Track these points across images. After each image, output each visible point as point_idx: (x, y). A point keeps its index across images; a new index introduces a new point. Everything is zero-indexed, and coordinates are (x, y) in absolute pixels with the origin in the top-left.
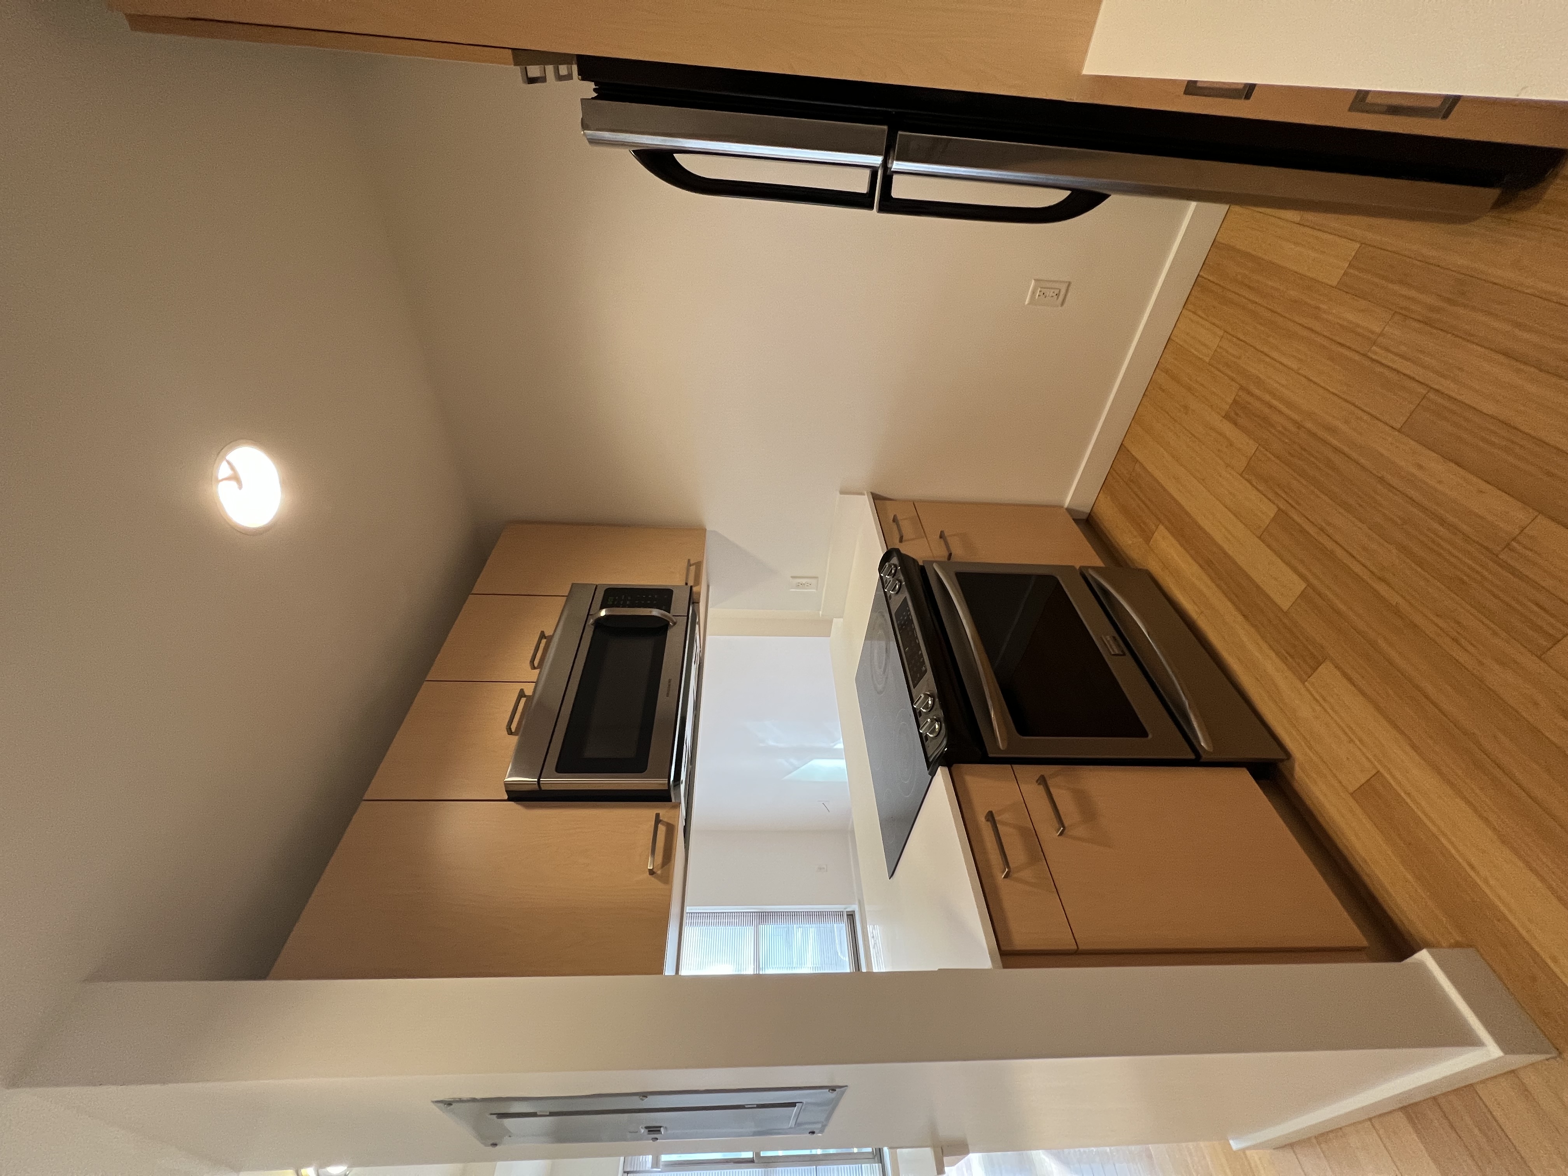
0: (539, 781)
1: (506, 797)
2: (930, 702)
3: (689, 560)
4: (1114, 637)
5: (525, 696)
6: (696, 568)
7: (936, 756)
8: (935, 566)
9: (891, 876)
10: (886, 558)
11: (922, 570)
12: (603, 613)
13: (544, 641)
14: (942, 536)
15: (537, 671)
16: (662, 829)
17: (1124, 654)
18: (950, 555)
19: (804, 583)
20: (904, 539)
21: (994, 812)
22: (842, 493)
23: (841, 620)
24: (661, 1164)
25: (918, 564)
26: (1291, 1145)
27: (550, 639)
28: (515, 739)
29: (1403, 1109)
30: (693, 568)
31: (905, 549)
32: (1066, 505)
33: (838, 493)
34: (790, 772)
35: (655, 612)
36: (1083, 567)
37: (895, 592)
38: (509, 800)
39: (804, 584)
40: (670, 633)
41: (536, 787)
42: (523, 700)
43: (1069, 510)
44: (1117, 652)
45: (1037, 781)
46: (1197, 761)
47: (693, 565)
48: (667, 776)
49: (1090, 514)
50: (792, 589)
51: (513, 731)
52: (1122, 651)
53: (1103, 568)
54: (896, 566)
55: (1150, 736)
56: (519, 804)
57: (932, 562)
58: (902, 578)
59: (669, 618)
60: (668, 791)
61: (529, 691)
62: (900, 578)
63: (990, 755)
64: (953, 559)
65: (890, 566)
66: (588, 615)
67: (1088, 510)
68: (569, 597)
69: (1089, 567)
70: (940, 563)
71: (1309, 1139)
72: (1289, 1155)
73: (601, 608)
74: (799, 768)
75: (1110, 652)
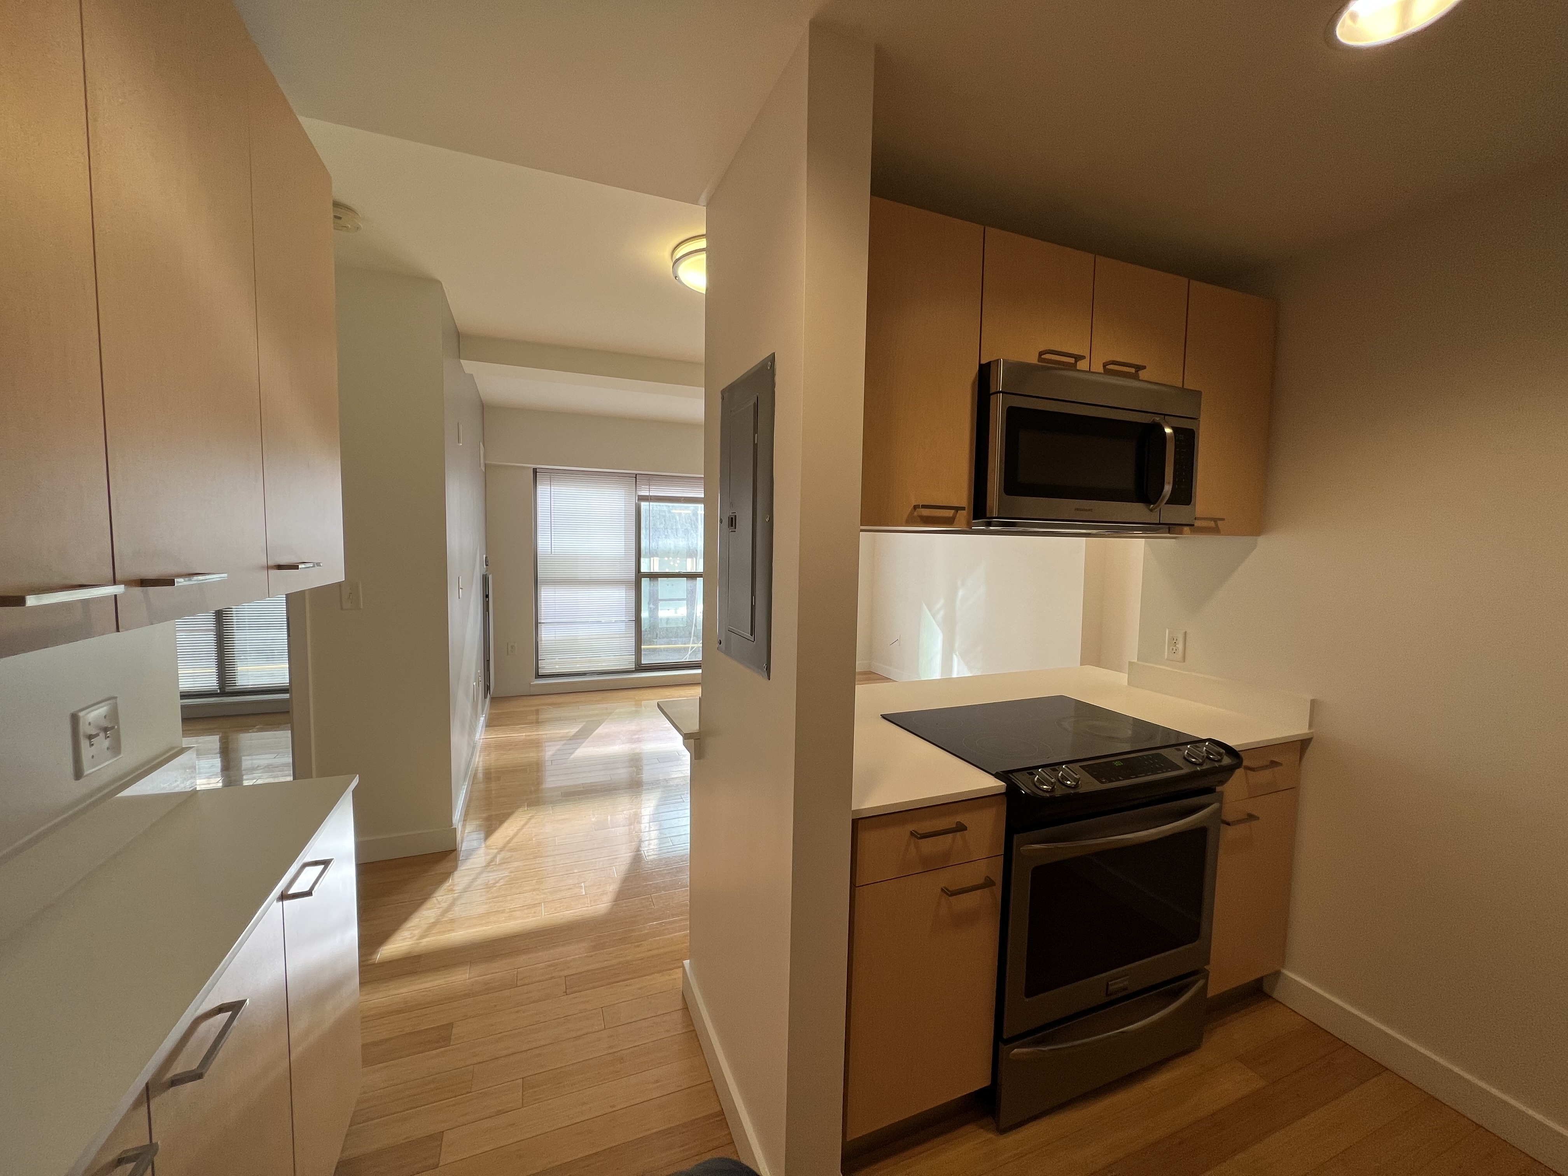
0: (1000, 392)
1: (983, 362)
2: (1069, 782)
3: (1223, 519)
4: (1126, 989)
5: (1076, 362)
6: (1213, 528)
7: (1014, 779)
8: (1215, 806)
9: (884, 717)
10: (1230, 751)
11: (1210, 790)
12: (1168, 430)
13: (1133, 370)
14: (1251, 817)
15: (1101, 370)
16: (950, 513)
17: (1107, 995)
18: (1229, 824)
19: (1177, 646)
20: (1249, 771)
21: (965, 832)
22: (1313, 702)
23: (1126, 684)
24: (640, 502)
25: (1218, 786)
26: (687, 1008)
27: (1135, 377)
28: (1033, 360)
29: (722, 1113)
30: (1212, 524)
31: (1239, 772)
32: (1286, 972)
33: (1312, 698)
34: (930, 610)
35: (1168, 488)
36: (1208, 975)
37: (1186, 757)
38: (981, 366)
39: (1175, 646)
40: (1141, 505)
41: (992, 390)
42: (1072, 360)
43: (1277, 974)
44: (1111, 988)
45: (988, 877)
46: (999, 1039)
47: (1217, 525)
48: (1000, 516)
49: (1270, 997)
50: (1169, 632)
51: (1042, 357)
52: (1111, 994)
53: (1206, 995)
54: (1219, 761)
55: (1027, 1000)
56: (976, 377)
57: (1221, 802)
58: (1205, 767)
59: (1159, 505)
60: (984, 516)
61: (1082, 365)
62: (1205, 765)
63: (1015, 836)
64: (1223, 826)
65: (1219, 754)
66: (1165, 415)
67: (1275, 995)
68: (1183, 389)
69: (1207, 981)
70: (1220, 810)
71: (692, 1025)
72: (680, 1005)
73: (1173, 428)
74: (934, 618)
75: (1111, 981)
